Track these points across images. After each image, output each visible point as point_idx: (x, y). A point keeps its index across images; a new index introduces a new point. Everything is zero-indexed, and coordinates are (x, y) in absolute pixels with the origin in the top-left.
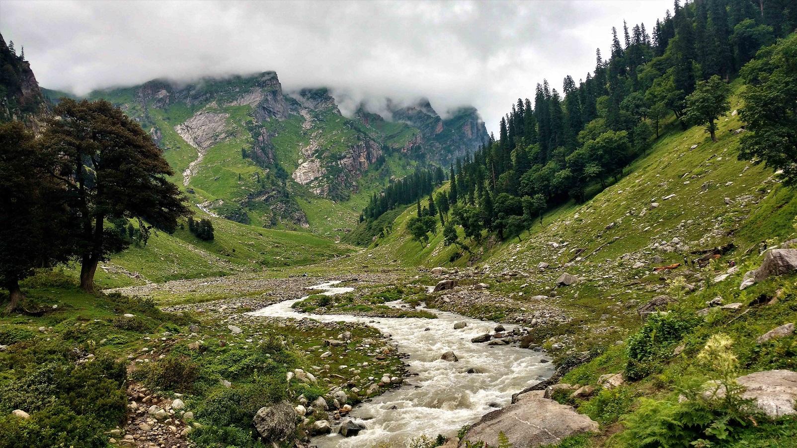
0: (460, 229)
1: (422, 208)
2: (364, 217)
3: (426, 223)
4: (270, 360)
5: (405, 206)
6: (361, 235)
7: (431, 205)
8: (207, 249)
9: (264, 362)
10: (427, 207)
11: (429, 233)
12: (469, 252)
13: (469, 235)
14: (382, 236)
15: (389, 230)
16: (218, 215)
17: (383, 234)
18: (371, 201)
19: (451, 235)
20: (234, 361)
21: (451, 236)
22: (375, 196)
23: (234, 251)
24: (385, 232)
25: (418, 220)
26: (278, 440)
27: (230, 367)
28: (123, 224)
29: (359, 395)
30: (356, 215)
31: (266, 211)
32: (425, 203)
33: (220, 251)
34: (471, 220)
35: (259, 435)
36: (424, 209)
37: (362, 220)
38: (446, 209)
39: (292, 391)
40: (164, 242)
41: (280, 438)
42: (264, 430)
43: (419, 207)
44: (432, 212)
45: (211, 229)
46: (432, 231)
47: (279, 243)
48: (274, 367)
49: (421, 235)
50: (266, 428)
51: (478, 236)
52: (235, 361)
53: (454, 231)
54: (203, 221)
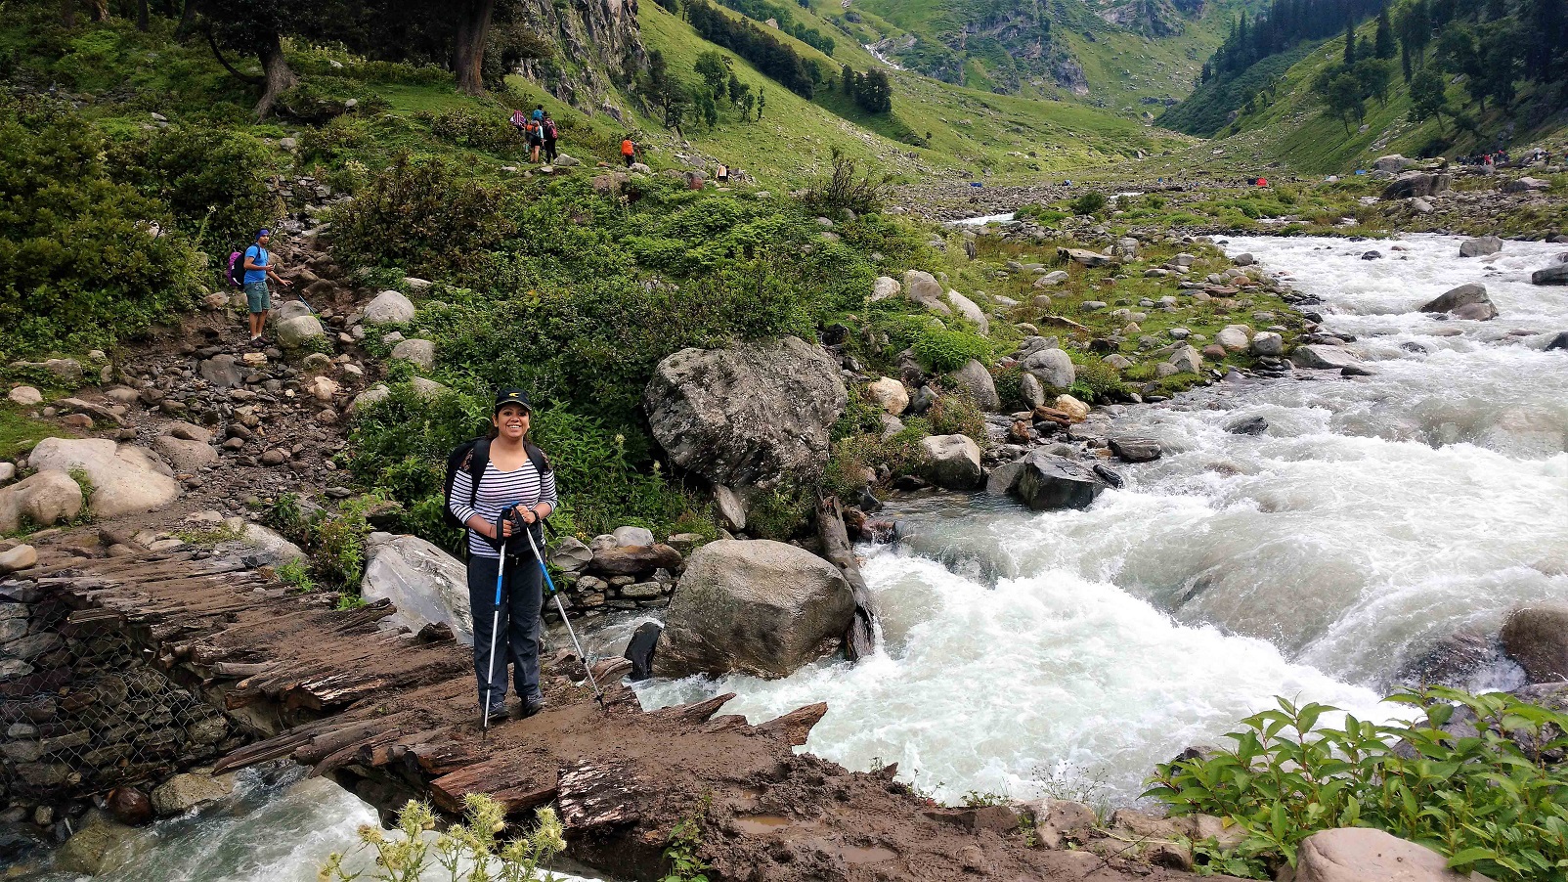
0: (1454, 86)
1: (1356, 43)
2: (1213, 72)
3: (1364, 75)
4: (827, 238)
5: (1314, 43)
6: (1200, 110)
7: (1382, 34)
8: (878, 131)
9: (805, 241)
10: (1372, 41)
11: (1370, 101)
12: (1476, 134)
13: (1478, 94)
14: (1250, 111)
15: (1268, 95)
16: (905, 67)
17: (1252, 105)
18: (1233, 34)
19: (1429, 96)
20: (708, 227)
21: (1427, 101)
22: (1243, 21)
23: (929, 136)
24: (1258, 99)
25: (1343, 69)
26: (751, 481)
27: (694, 247)
28: (720, 76)
29: (1125, 378)
30: (1195, 69)
31: (1001, 59)
32: (1366, 30)
33: (904, 135)
34: (1492, 51)
35: (658, 451)
36: (1363, 44)
37: (1206, 75)
38: (1421, 41)
39: (878, 334)
40: (796, 113)
41: (756, 476)
42: (678, 437)
43: (1350, 39)
44: (1383, 48)
45: (885, 91)
46: (1378, 96)
47: (1021, 124)
48: (834, 258)
49: (1347, 105)
50: (685, 427)
51: (1505, 97)
52: (712, 230)
53: (1441, 87)
54: (872, 72)
